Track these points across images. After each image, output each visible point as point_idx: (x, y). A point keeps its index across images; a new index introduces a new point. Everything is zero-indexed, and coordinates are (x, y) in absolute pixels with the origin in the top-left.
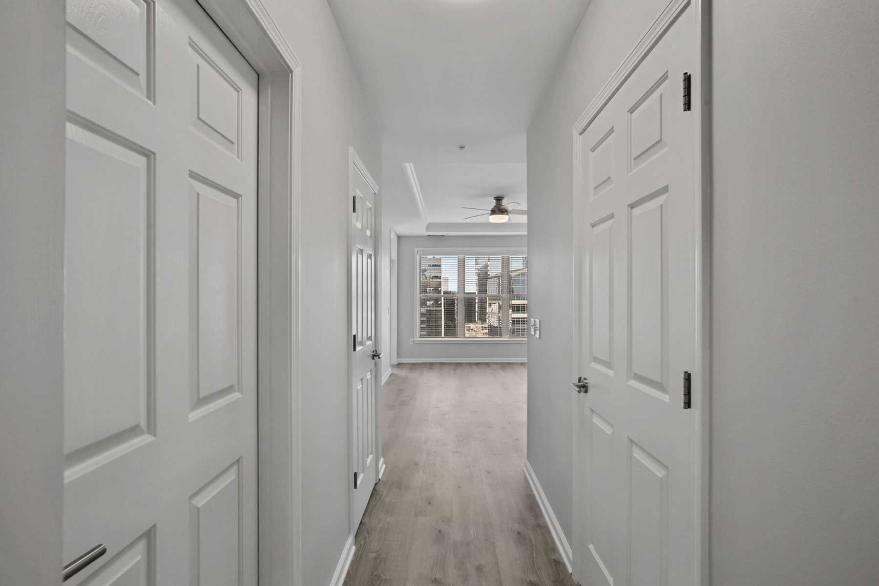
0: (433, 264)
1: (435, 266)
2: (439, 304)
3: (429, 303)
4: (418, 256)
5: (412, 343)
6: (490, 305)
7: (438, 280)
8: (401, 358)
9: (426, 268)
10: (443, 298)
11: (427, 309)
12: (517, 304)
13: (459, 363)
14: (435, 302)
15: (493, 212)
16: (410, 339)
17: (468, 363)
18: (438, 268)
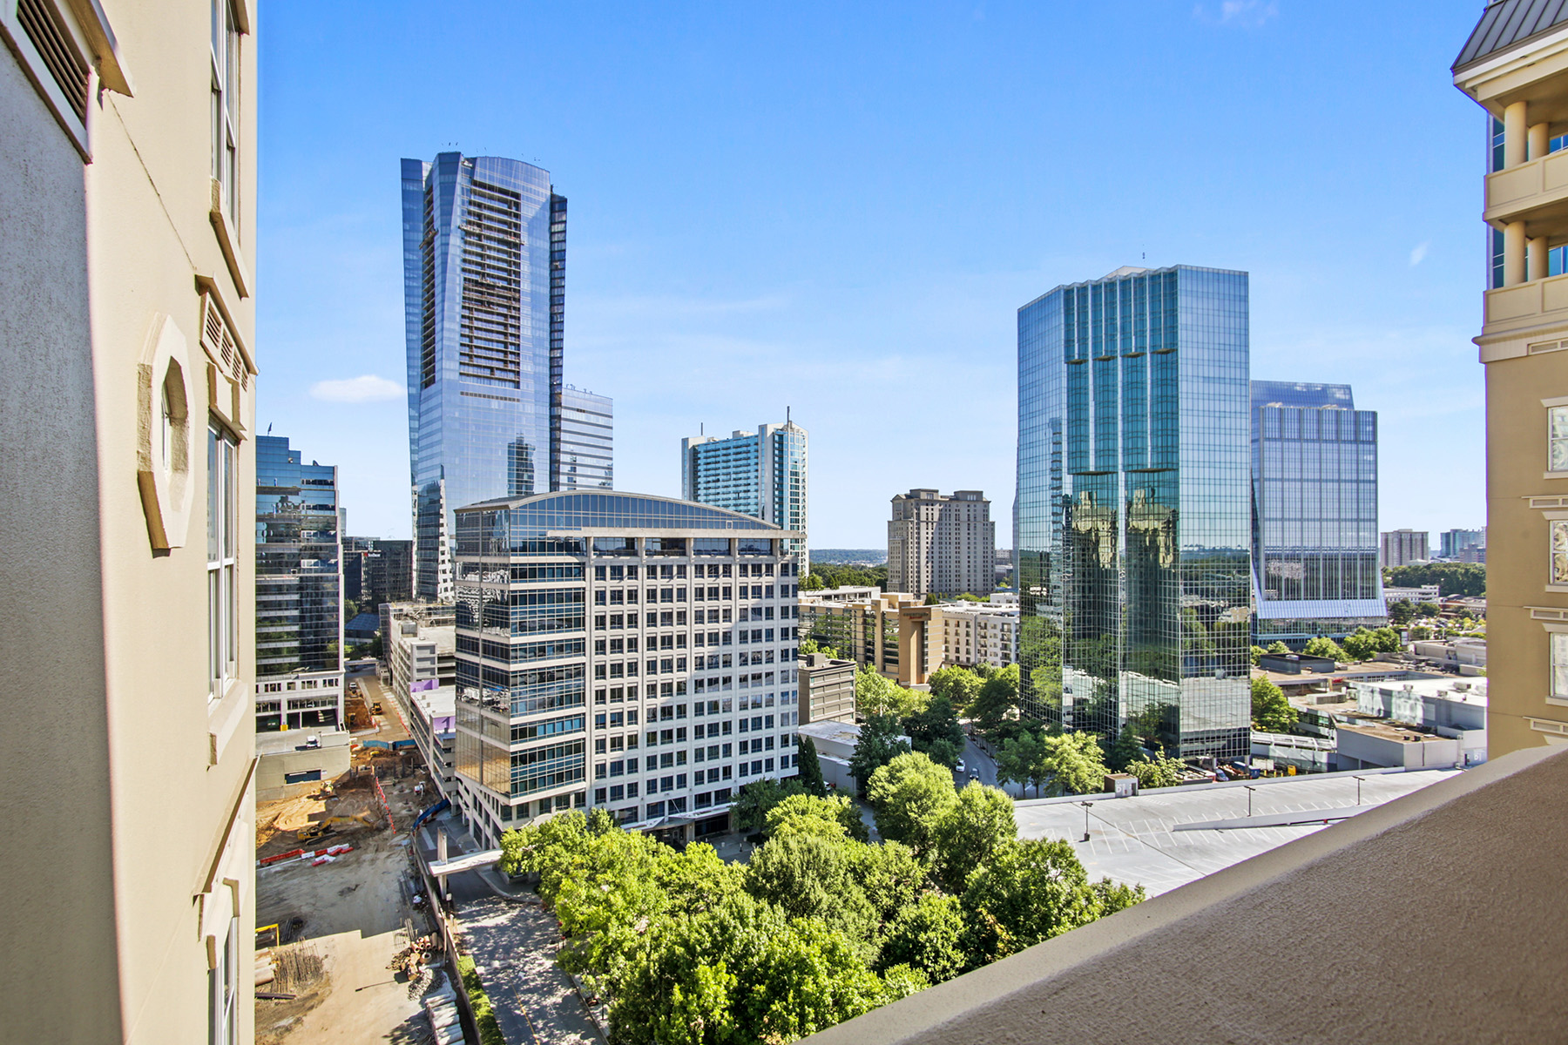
0: (315, 479)
1: (320, 482)
2: (331, 565)
3: (306, 563)
7: (328, 513)
10: (340, 552)
11: (301, 575)
14: (322, 560)
18: (327, 487)
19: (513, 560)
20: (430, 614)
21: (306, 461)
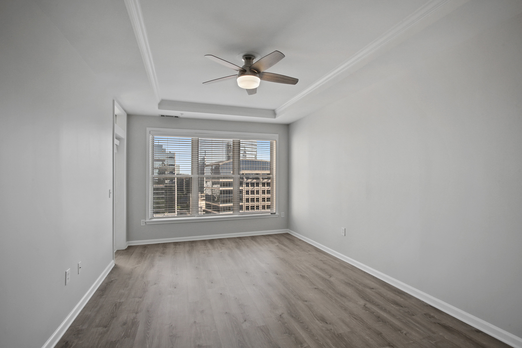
0: (169, 156)
1: (171, 157)
2: (173, 182)
3: (166, 181)
4: (151, 136)
5: (144, 225)
6: (206, 182)
7: (173, 167)
8: (130, 241)
9: (165, 159)
10: (176, 178)
11: (165, 185)
12: (223, 182)
13: (193, 241)
14: (171, 180)
15: (243, 72)
16: (142, 220)
17: (202, 240)
18: (173, 159)
19: (221, 180)
20: (202, 197)
21: (167, 151)
